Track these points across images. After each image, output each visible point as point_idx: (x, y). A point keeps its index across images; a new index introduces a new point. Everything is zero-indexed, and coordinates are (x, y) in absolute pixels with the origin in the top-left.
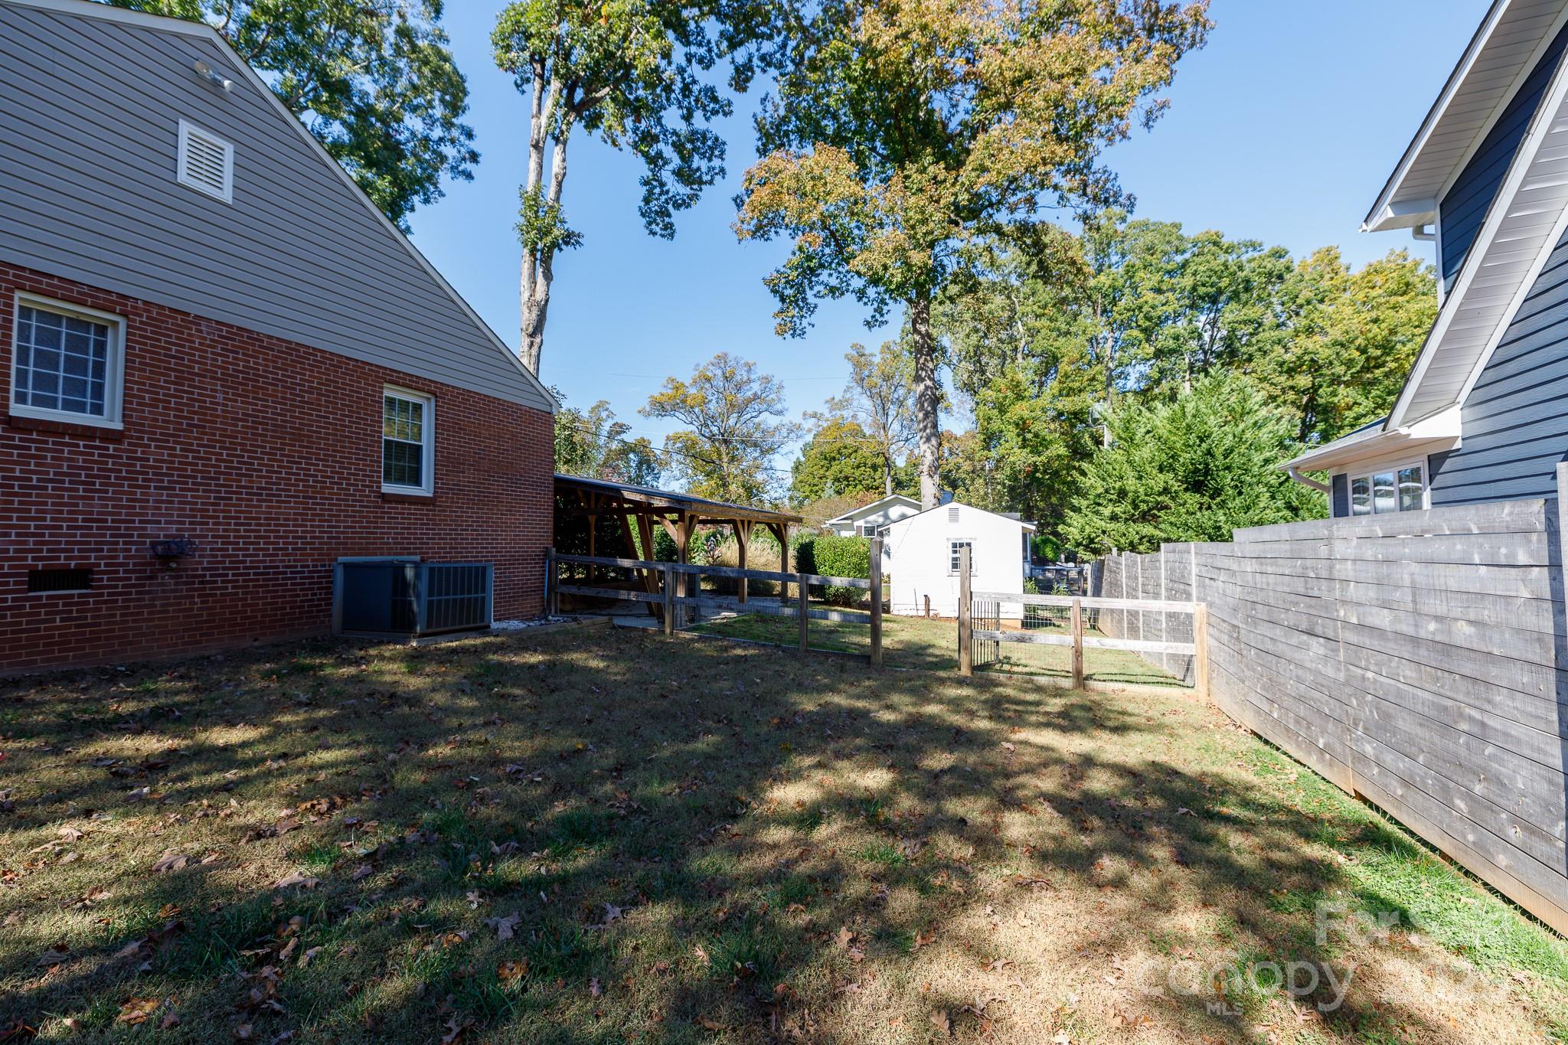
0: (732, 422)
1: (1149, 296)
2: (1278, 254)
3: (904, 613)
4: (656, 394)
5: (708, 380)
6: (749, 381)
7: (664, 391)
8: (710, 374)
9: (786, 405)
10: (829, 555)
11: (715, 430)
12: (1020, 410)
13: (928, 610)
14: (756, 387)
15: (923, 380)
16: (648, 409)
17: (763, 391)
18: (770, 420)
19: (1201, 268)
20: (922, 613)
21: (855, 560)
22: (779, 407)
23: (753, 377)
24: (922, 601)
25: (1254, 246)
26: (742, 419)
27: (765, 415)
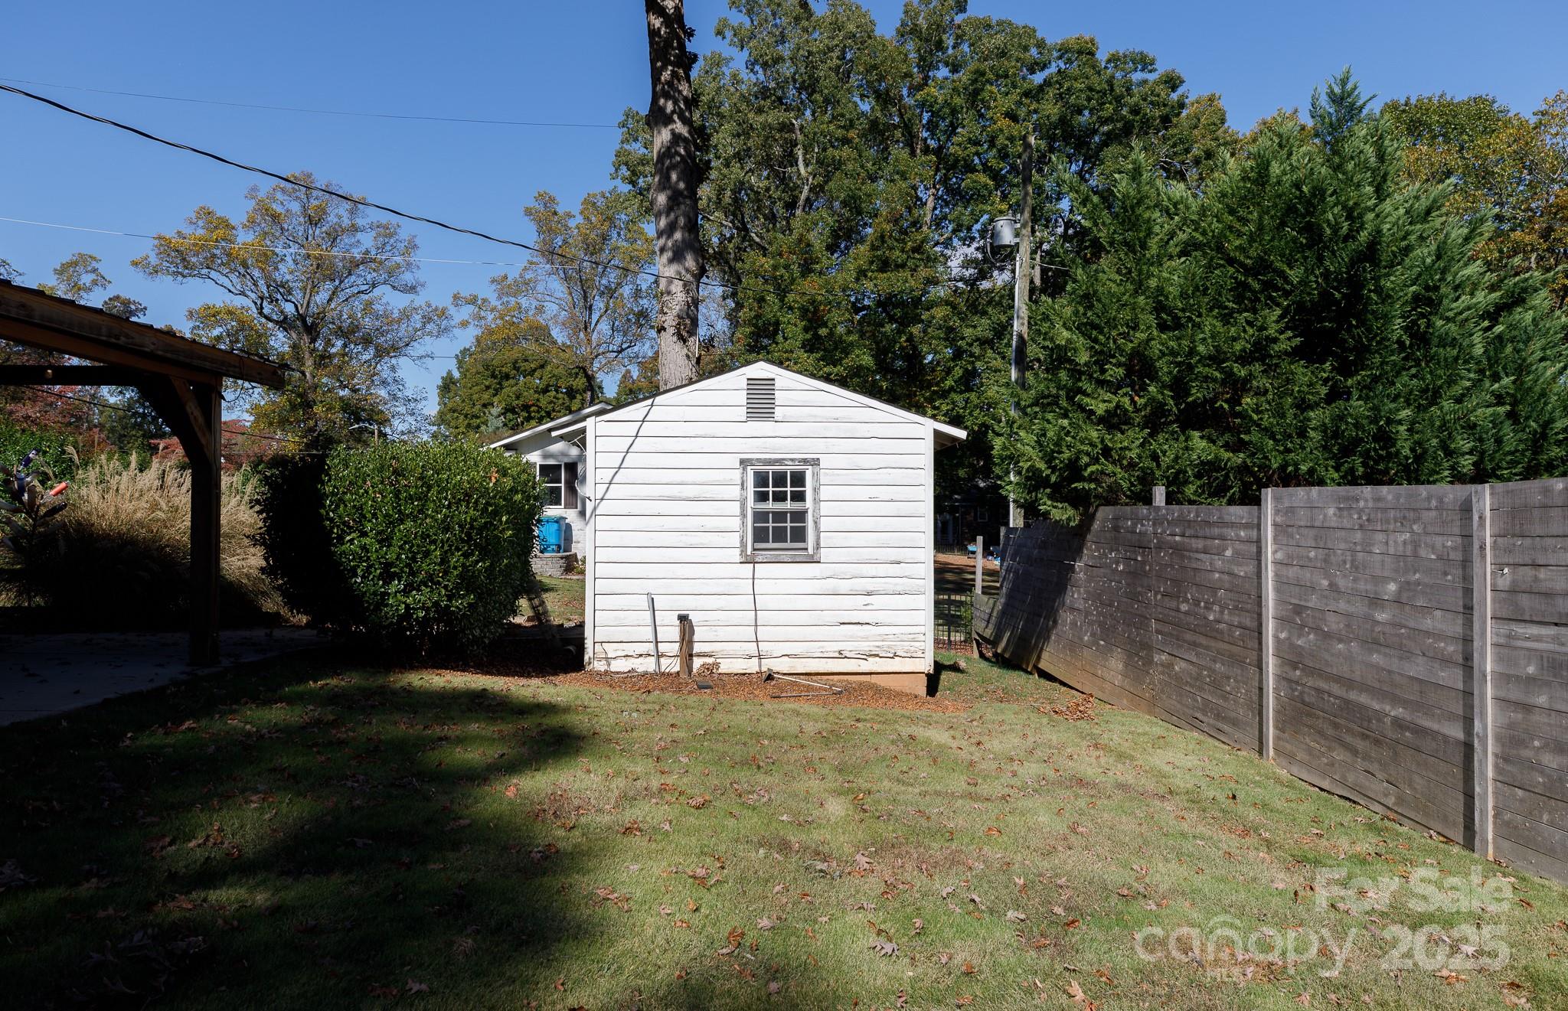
0: (321, 297)
1: (1004, 123)
2: (1172, 82)
3: (620, 666)
4: (170, 233)
5: (275, 218)
6: (354, 229)
7: (187, 230)
8: (279, 209)
9: (421, 276)
10: (376, 496)
11: (289, 309)
12: (811, 286)
13: (687, 655)
14: (367, 241)
15: (668, 120)
16: (154, 260)
17: (381, 249)
18: (391, 300)
19: (1078, 85)
20: (671, 665)
21: (467, 514)
22: (407, 278)
23: (360, 222)
24: (671, 632)
25: (1144, 62)
26: (342, 296)
27: (382, 291)
